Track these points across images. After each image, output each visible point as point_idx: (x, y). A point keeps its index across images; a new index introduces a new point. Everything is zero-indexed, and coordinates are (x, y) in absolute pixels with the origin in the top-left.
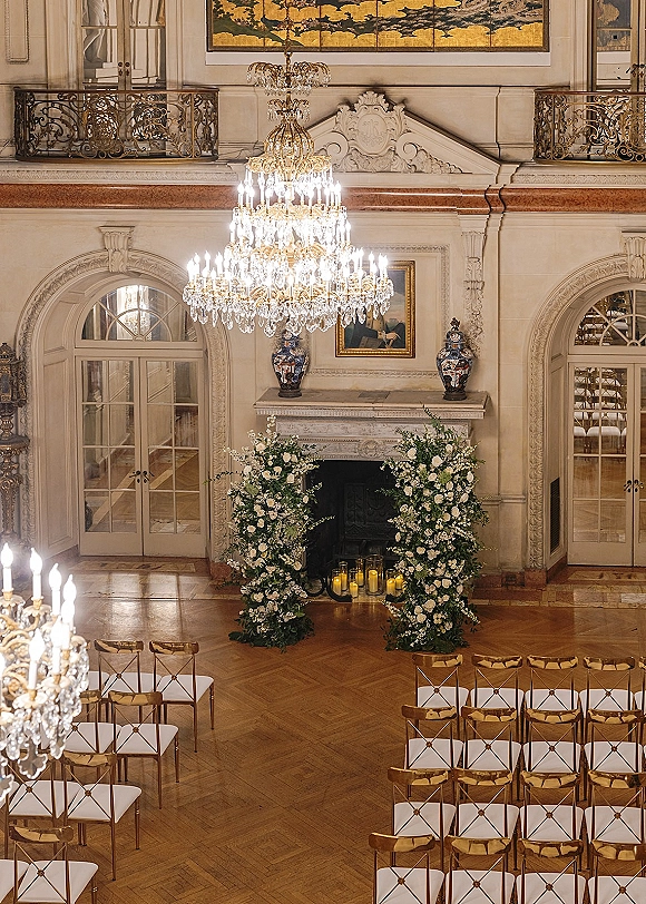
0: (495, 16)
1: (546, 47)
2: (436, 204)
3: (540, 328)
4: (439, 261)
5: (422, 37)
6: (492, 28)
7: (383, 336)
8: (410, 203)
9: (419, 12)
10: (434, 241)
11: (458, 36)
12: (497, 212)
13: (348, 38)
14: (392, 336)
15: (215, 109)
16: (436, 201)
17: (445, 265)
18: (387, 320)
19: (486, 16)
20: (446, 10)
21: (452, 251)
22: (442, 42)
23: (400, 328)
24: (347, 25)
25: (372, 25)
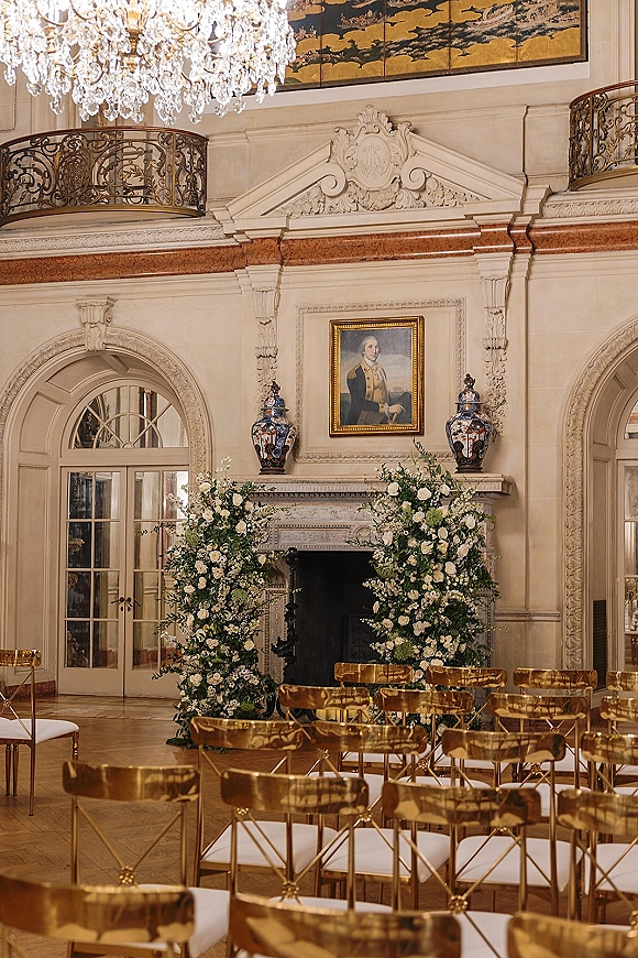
0: (522, 26)
1: (584, 57)
2: (450, 248)
3: (577, 395)
4: (453, 317)
5: (436, 58)
6: (518, 39)
7: (385, 409)
8: (419, 249)
9: (433, 30)
10: (448, 293)
11: (477, 54)
12: (523, 252)
13: (350, 69)
14: (396, 409)
15: (203, 160)
16: (450, 244)
17: (460, 320)
18: (390, 389)
19: (512, 27)
20: (464, 25)
21: (469, 305)
22: (459, 62)
23: (405, 399)
24: (351, 54)
25: (379, 52)
